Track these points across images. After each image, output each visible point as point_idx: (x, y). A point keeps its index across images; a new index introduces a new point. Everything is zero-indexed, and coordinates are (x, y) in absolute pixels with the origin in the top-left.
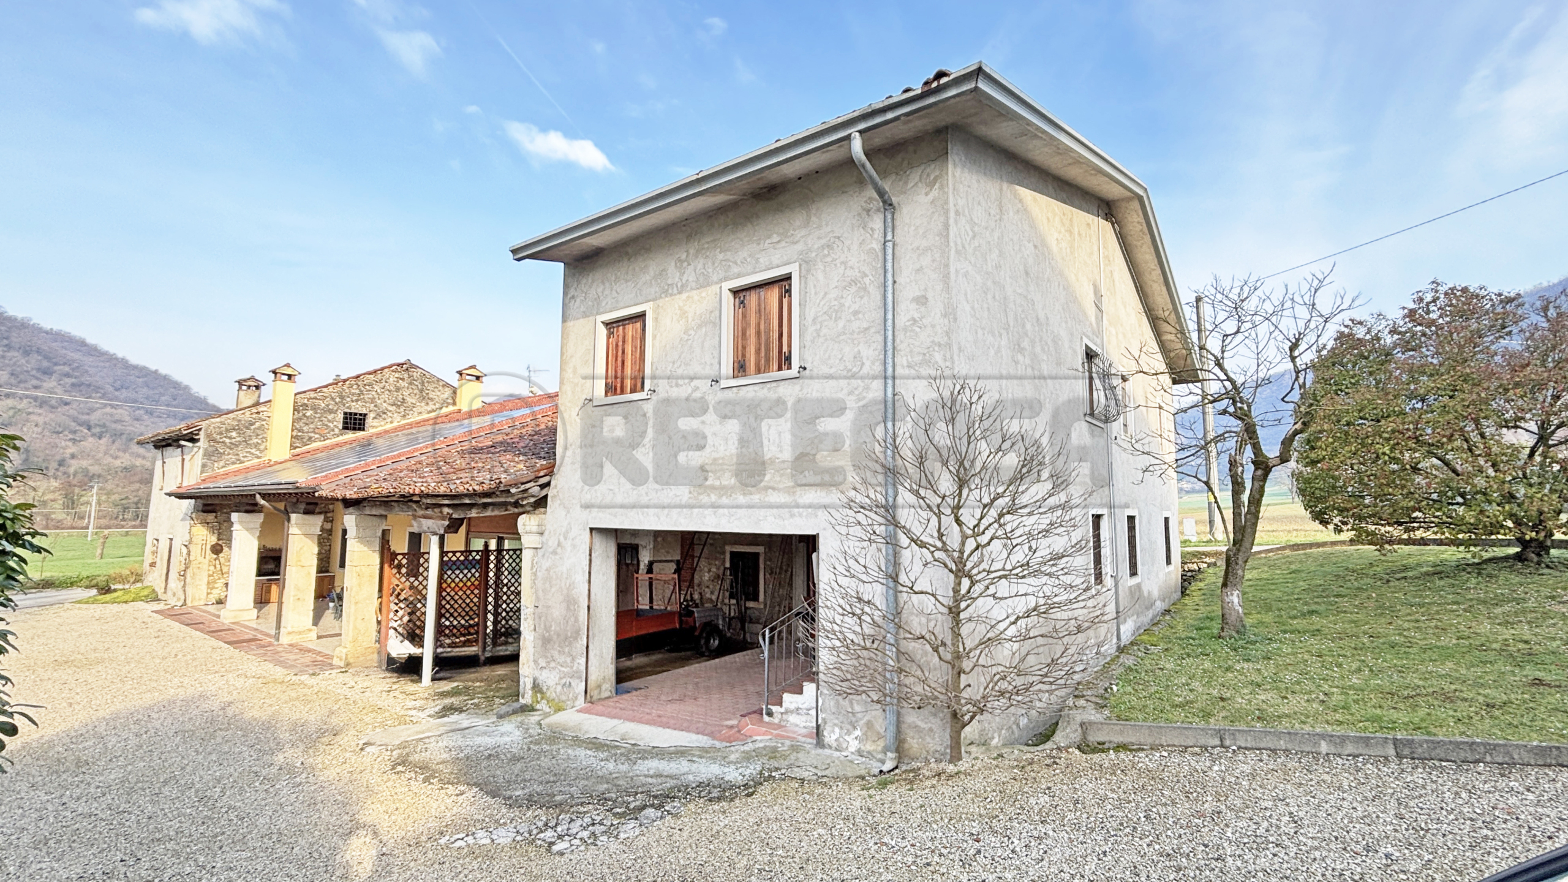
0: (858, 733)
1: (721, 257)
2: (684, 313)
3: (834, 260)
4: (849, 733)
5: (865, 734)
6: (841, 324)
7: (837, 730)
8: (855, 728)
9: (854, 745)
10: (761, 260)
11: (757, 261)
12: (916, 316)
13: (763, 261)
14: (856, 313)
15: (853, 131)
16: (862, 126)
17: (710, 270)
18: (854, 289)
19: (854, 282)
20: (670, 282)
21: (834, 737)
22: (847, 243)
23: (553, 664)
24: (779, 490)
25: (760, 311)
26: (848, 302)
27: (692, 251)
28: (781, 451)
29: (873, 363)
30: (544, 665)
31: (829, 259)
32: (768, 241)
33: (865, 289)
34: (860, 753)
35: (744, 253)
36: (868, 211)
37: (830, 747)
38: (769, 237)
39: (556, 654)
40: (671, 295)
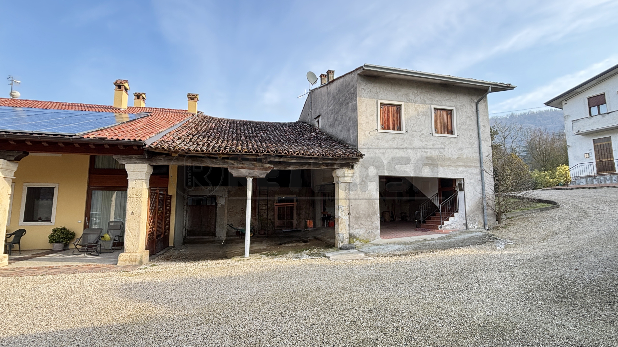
0: (477, 224)
1: (430, 97)
2: (416, 110)
3: (464, 110)
4: (475, 224)
5: (478, 224)
6: (466, 126)
7: (472, 225)
8: (476, 223)
9: (476, 227)
10: (443, 103)
11: (442, 102)
12: (484, 129)
13: (444, 103)
14: (470, 125)
15: (491, 86)
16: (493, 86)
17: (426, 100)
18: (469, 119)
19: (469, 117)
20: (410, 98)
21: (471, 226)
22: (467, 107)
23: (362, 226)
24: (452, 166)
25: (441, 116)
26: (468, 121)
27: (419, 91)
28: (452, 156)
29: (475, 138)
30: (357, 227)
31: (462, 109)
32: (445, 98)
33: (472, 120)
34: (477, 228)
35: (437, 99)
36: (471, 101)
37: (470, 229)
38: (445, 97)
39: (363, 222)
40: (411, 102)
